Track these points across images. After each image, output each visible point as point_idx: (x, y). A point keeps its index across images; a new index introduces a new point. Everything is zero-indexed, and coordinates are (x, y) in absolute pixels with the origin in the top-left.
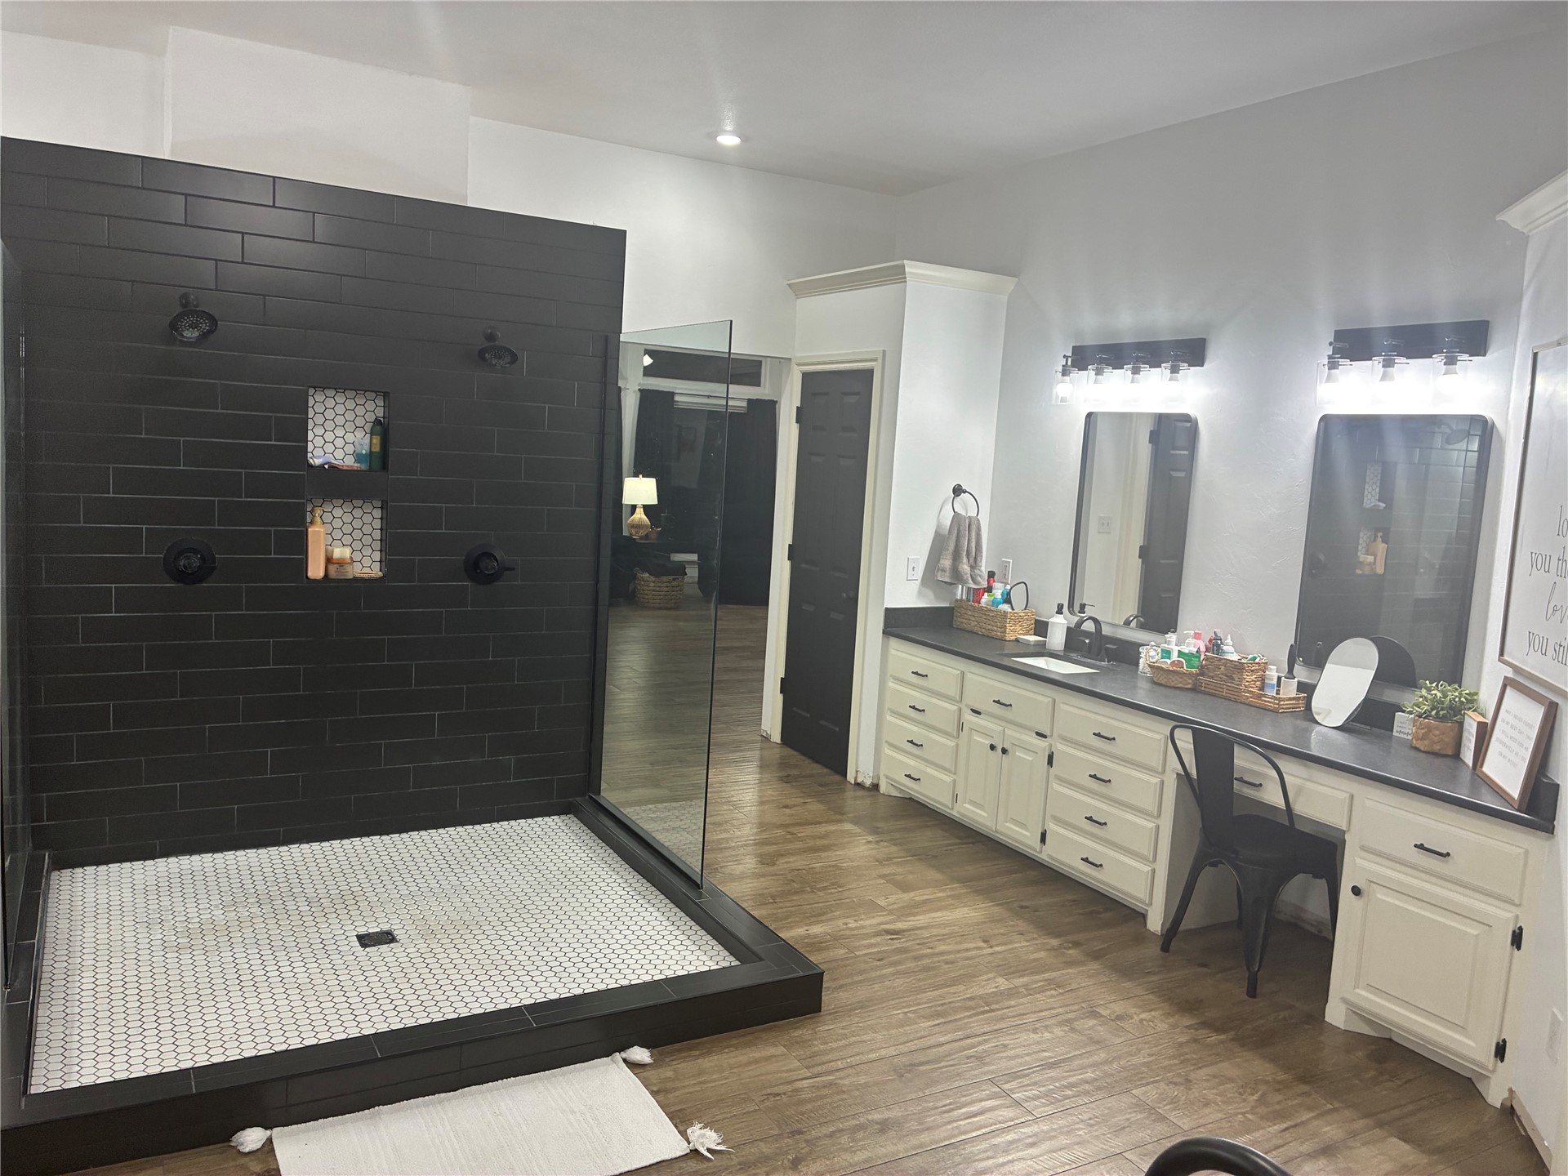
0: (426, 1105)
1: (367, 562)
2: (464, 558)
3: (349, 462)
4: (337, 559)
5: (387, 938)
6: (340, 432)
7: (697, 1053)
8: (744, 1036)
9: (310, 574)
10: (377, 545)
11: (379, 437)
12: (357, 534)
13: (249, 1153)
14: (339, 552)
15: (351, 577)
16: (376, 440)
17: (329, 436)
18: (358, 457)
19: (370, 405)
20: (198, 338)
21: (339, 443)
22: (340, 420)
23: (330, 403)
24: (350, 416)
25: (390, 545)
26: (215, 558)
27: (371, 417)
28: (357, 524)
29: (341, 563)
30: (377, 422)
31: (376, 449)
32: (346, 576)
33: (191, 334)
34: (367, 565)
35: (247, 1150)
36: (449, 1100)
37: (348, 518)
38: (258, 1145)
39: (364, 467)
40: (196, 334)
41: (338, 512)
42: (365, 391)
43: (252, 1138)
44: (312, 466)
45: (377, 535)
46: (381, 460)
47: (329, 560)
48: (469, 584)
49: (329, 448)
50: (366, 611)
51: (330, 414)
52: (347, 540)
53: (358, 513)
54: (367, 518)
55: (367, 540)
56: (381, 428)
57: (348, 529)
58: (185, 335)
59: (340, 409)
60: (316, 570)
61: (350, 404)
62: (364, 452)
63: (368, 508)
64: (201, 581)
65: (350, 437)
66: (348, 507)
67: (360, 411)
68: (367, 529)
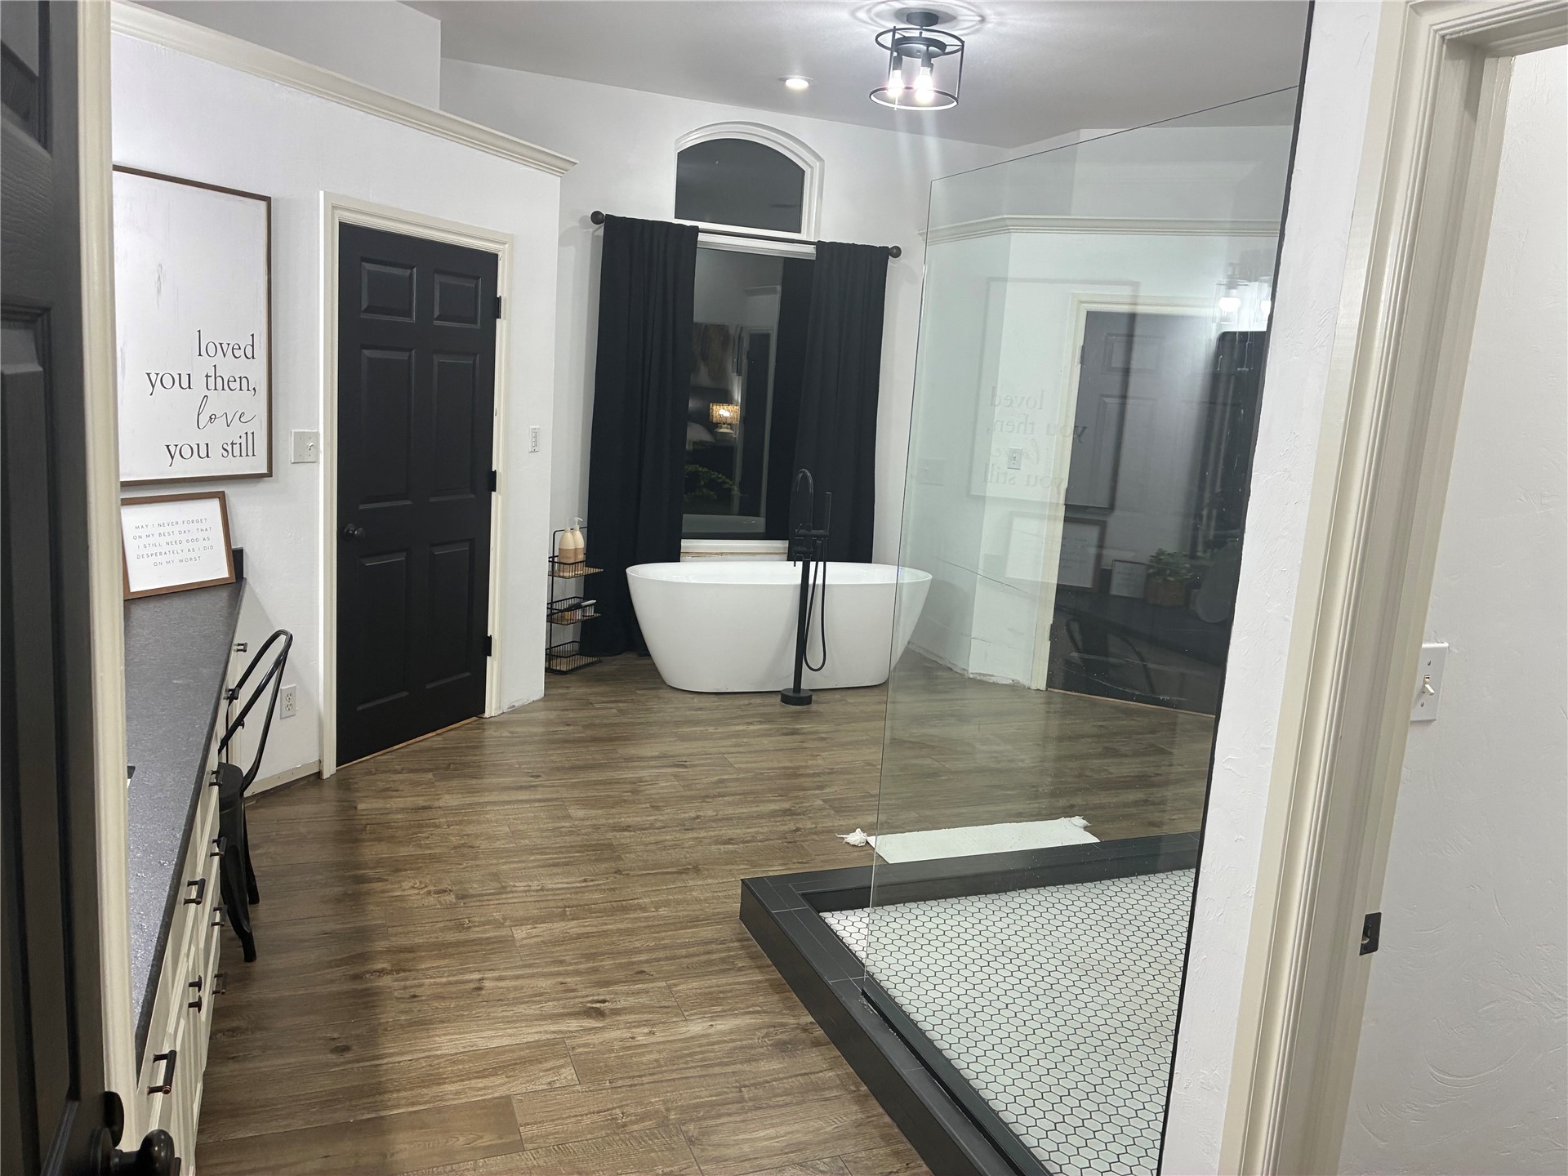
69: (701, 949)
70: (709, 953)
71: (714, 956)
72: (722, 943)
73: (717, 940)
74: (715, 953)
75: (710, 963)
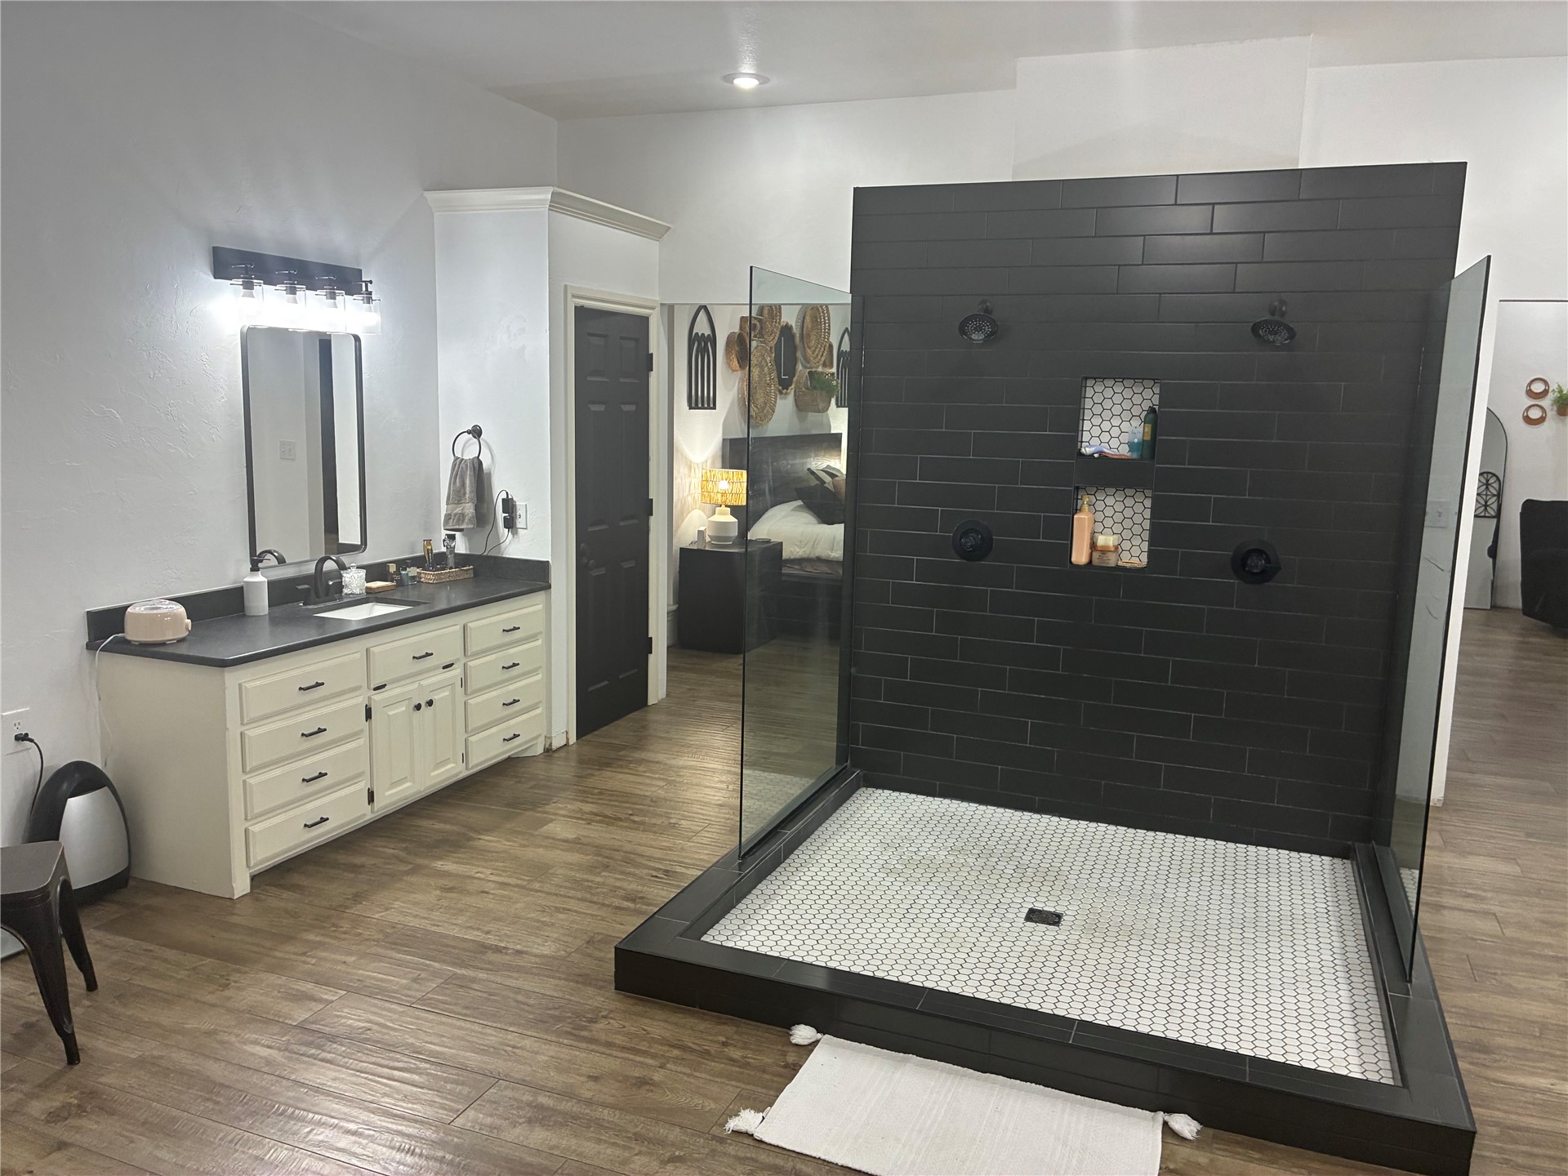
0: (950, 1072)
1: (1136, 551)
2: (1231, 553)
3: (1124, 451)
4: (1102, 547)
5: (1054, 919)
6: (1116, 421)
7: (1257, 1156)
8: (1325, 1162)
9: (1074, 559)
10: (1146, 535)
11: (1150, 425)
12: (1128, 523)
13: (797, 1045)
14: (1105, 540)
15: (1113, 565)
16: (1148, 428)
17: (1106, 426)
18: (1131, 445)
19: (1148, 393)
20: (984, 340)
21: (1115, 432)
22: (1117, 410)
23: (1109, 393)
24: (1127, 405)
25: (1158, 536)
26: (992, 539)
27: (1146, 405)
28: (1128, 513)
29: (1104, 551)
30: (1152, 410)
31: (1148, 438)
32: (1108, 563)
33: (977, 337)
34: (1136, 555)
35: (793, 1041)
36: (971, 1077)
37: (1119, 507)
38: (805, 1042)
39: (1135, 456)
40: (982, 337)
41: (1110, 501)
42: (1143, 379)
43: (803, 1034)
44: (1084, 455)
45: (1147, 525)
46: (1150, 448)
47: (1093, 546)
48: (1236, 581)
49: (1105, 437)
50: (1124, 600)
51: (1108, 404)
52: (1118, 528)
53: (1129, 502)
54: (1139, 508)
55: (1137, 529)
56: (1153, 417)
57: (1118, 517)
58: (973, 337)
59: (1118, 399)
60: (1080, 556)
61: (1128, 393)
62: (1136, 441)
63: (1140, 497)
64: (980, 560)
65: (1125, 426)
66: (1120, 496)
67: (1137, 399)
68: (1138, 519)
69: (1539, 1163)
70: (1531, 1155)
71: (1524, 1148)
72: (1507, 1161)
73: (1512, 1167)
74: (1523, 1152)
75: (1533, 1144)
